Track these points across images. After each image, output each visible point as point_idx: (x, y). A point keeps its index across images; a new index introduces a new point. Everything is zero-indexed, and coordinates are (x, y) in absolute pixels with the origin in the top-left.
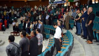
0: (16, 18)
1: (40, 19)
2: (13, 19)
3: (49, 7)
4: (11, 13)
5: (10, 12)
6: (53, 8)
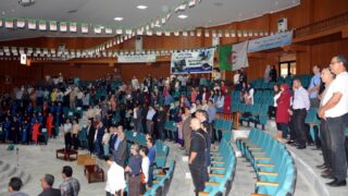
0: (79, 109)
1: (135, 116)
3: (167, 82)
5: (66, 93)
6: (177, 85)
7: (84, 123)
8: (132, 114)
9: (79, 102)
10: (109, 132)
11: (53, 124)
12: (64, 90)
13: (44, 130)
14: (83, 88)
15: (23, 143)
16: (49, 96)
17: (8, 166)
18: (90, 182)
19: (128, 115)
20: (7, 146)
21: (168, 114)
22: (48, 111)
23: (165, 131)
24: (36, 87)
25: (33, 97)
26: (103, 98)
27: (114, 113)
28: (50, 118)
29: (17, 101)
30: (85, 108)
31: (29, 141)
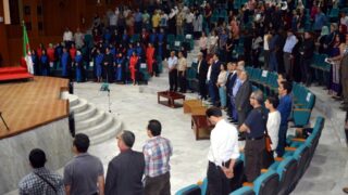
0: (189, 36)
1: (266, 47)
2: (178, 44)
4: (174, 18)
5: (171, 16)
7: (194, 57)
8: (262, 44)
9: (189, 28)
10: (226, 69)
11: (154, 58)
12: (168, 12)
13: (143, 66)
14: (195, 7)
15: (119, 82)
16: (150, 20)
17: (96, 112)
18: (198, 138)
19: (255, 46)
20: (99, 85)
21: (317, 44)
22: (148, 40)
23: (312, 70)
24: (134, 9)
25: (130, 22)
26: (221, 21)
27: (237, 42)
28: (151, 50)
29: (111, 28)
30: (197, 36)
31: (126, 80)
